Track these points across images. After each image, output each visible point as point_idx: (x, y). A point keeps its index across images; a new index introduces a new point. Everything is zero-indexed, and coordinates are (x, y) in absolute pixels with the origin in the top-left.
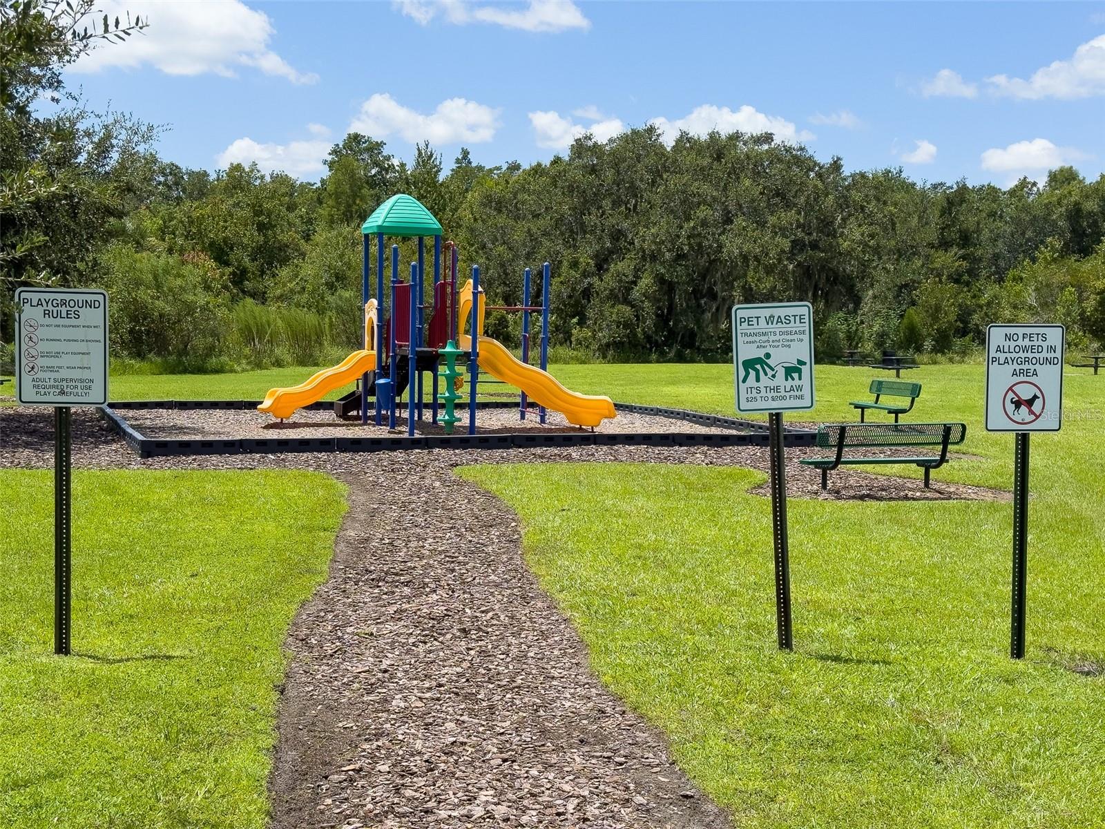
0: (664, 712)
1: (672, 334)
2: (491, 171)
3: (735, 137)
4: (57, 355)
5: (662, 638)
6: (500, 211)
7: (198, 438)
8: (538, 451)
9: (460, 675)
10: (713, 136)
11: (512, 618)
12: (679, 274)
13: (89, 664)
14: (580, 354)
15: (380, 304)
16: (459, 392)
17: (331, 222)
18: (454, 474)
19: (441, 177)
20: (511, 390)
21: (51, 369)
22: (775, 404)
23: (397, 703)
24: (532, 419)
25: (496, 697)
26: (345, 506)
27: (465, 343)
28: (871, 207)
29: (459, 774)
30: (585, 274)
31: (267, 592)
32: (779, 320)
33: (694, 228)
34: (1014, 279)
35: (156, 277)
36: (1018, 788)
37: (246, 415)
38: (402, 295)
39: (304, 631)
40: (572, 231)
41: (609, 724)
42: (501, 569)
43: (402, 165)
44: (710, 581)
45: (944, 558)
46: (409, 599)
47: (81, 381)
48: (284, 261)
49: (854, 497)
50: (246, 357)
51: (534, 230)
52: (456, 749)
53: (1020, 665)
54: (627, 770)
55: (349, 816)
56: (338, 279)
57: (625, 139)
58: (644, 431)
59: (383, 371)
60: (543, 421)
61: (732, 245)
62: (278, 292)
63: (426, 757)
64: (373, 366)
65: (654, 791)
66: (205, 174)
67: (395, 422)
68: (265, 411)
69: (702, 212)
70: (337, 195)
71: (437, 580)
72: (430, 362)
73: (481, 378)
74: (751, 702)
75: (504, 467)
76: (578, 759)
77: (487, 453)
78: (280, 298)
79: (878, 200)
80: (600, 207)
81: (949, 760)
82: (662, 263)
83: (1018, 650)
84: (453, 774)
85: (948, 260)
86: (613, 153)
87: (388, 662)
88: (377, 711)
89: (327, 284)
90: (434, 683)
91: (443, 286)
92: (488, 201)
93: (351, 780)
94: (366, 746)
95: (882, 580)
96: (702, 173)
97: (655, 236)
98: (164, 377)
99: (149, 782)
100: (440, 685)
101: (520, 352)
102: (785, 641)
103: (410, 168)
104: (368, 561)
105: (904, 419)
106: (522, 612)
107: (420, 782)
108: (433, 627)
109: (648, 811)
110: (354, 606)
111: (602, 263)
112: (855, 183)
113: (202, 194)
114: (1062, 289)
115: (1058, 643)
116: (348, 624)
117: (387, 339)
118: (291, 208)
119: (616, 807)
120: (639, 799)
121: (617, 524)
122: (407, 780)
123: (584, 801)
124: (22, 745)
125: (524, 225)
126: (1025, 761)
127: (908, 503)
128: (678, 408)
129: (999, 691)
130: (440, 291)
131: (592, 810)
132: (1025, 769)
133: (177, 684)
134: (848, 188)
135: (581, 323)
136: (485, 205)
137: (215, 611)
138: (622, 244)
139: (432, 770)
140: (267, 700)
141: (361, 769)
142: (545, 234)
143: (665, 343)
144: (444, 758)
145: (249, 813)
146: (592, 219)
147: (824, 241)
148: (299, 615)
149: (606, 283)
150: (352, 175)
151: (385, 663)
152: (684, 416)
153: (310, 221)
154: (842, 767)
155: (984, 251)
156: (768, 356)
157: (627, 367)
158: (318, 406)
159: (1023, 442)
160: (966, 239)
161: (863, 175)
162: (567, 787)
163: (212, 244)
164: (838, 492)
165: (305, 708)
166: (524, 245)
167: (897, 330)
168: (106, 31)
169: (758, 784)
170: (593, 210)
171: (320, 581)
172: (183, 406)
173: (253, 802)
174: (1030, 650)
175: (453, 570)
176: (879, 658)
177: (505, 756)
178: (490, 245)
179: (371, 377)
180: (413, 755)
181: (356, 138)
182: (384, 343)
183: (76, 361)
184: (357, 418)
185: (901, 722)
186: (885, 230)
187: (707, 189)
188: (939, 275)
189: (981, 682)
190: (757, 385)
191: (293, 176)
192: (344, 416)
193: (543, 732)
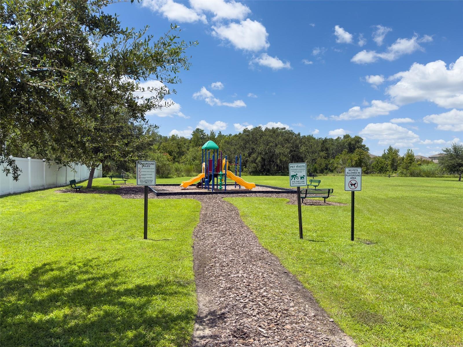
0: (277, 252)
1: (265, 170)
2: (226, 136)
3: (278, 128)
4: (145, 175)
5: (274, 236)
6: (228, 144)
7: (168, 192)
8: (240, 194)
9: (231, 244)
10: (273, 128)
11: (240, 231)
12: (266, 157)
13: (151, 241)
14: (245, 174)
15: (206, 163)
16: (222, 182)
17: (193, 147)
18: (223, 200)
19: (215, 137)
20: (233, 182)
21: (144, 178)
22: (298, 185)
23: (218, 250)
24: (238, 188)
25: (239, 249)
26: (201, 206)
27: (224, 172)
28: (307, 143)
29: (234, 267)
30: (246, 157)
31: (187, 225)
32: (299, 167)
33: (269, 147)
34: (337, 158)
35: (158, 158)
36: (359, 270)
37: (177, 187)
38: (210, 162)
39: (196, 234)
40: (243, 148)
41: (265, 255)
42: (236, 220)
43: (208, 135)
44: (282, 223)
45: (332, 218)
46: (217, 227)
47: (150, 180)
48: (183, 155)
49: (309, 205)
50: (176, 175)
51: (235, 148)
52: (233, 261)
53: (353, 242)
54: (271, 266)
55: (211, 276)
56: (194, 159)
57: (254, 129)
58: (262, 190)
59: (206, 178)
60: (240, 188)
61: (277, 151)
62: (182, 161)
63: (227, 263)
64: (204, 177)
65: (278, 271)
66: (167, 137)
67: (209, 188)
68: (182, 186)
69: (271, 144)
70: (194, 141)
71: (223, 223)
72: (216, 176)
73: (227, 179)
74: (296, 250)
75: (233, 198)
76: (260, 263)
77: (229, 195)
78: (183, 162)
79: (308, 141)
80: (249, 143)
81: (342, 264)
82: (262, 155)
83: (353, 239)
84: (233, 266)
85: (323, 154)
86: (252, 132)
87: (215, 241)
88: (214, 252)
89: (192, 159)
90: (226, 246)
91: (219, 160)
92: (226, 142)
93: (211, 268)
94: (213, 260)
95: (319, 223)
96: (271, 136)
97: (261, 149)
98: (159, 179)
99: (168, 268)
100: (227, 246)
101: (235, 174)
102: (301, 237)
103: (209, 135)
104: (207, 219)
105: (317, 188)
106: (242, 230)
107: (226, 268)
108: (223, 233)
109: (277, 275)
110: (206, 228)
111: (250, 155)
112: (303, 138)
113: (166, 141)
114: (347, 160)
115: (361, 237)
116: (205, 232)
117: (207, 171)
118: (185, 144)
119: (270, 275)
120: (275, 273)
121: (260, 210)
122: (223, 268)
123: (263, 273)
124: (140, 259)
125: (233, 147)
126: (359, 264)
127: (321, 206)
128: (268, 185)
129: (350, 248)
130: (218, 161)
131: (265, 275)
132: (359, 266)
133: (171, 246)
134: (301, 139)
135: (245, 167)
136: (225, 143)
137: (177, 229)
138: (254, 151)
139: (228, 266)
140: (190, 249)
141: (213, 265)
142: (238, 149)
143: (263, 171)
144: (230, 263)
145: (190, 275)
146: (248, 146)
147: (297, 150)
148: (194, 230)
149: (250, 159)
150: (197, 137)
151: (214, 241)
152: (270, 187)
153: (188, 147)
154: (319, 265)
155: (331, 152)
156: (297, 174)
157: (255, 177)
158: (192, 185)
159: (353, 193)
160: (327, 150)
161: (305, 136)
162: (259, 270)
163: (168, 151)
164: (306, 204)
165: (199, 251)
166: (233, 151)
167: (312, 169)
168: (166, 105)
169: (300, 270)
170: (248, 144)
171: (198, 223)
172: (164, 185)
173: (191, 273)
174: (355, 239)
175: (226, 221)
176: (322, 241)
177: (244, 262)
178: (226, 151)
179: (204, 179)
180: (223, 262)
181: (198, 129)
182: (207, 172)
183: (149, 176)
184: (201, 187)
185: (330, 255)
186: (310, 148)
187: (272, 139)
188: (321, 157)
189: (346, 246)
190: (294, 181)
191: (185, 137)
192: (198, 187)
193: (251, 257)
